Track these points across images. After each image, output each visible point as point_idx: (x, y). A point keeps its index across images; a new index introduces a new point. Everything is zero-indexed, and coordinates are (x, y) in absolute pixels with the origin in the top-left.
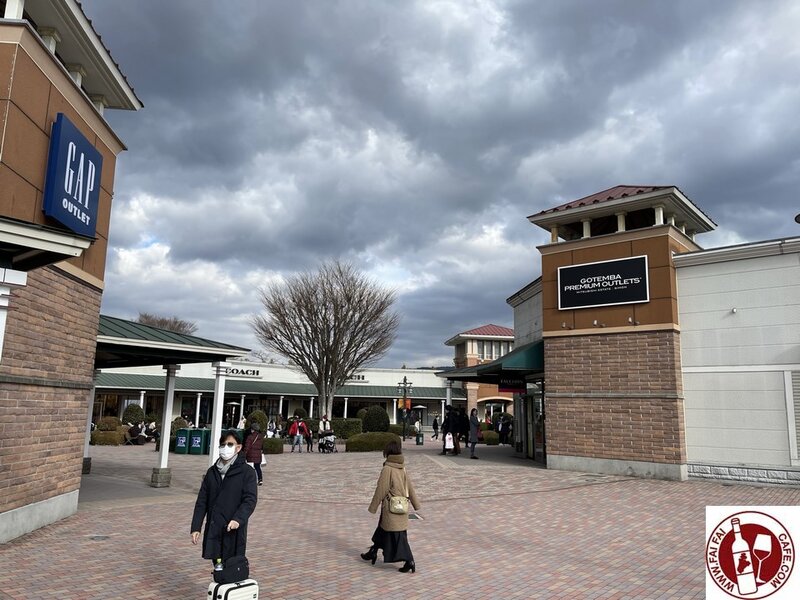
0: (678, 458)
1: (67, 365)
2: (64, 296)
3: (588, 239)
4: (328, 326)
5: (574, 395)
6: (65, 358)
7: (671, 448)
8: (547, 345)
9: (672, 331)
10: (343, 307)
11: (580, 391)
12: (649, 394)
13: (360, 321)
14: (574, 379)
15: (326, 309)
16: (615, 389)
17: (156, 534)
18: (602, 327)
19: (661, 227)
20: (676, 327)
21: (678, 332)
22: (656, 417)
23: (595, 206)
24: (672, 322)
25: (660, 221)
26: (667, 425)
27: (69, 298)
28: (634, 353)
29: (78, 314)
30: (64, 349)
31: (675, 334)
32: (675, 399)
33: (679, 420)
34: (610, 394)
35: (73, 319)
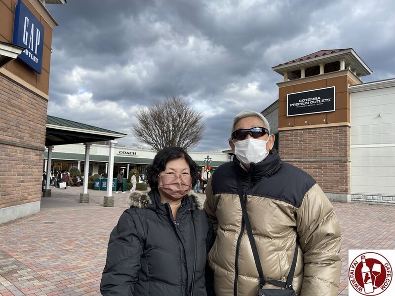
0: (346, 191)
1: (30, 137)
2: (27, 101)
3: (303, 79)
4: (169, 130)
5: (293, 160)
6: (29, 134)
7: (343, 186)
8: (280, 135)
9: (346, 126)
10: (176, 120)
11: (297, 158)
12: (332, 159)
13: (185, 127)
14: (294, 152)
15: (168, 121)
16: (315, 156)
17: (78, 222)
18: (309, 125)
19: (344, 71)
20: (349, 124)
21: (350, 127)
22: (336, 171)
23: (308, 61)
24: (346, 121)
25: (343, 68)
26: (341, 175)
27: (29, 102)
28: (326, 138)
29: (35, 111)
30: (28, 128)
31: (348, 128)
32: (346, 161)
33: (348, 172)
34: (312, 160)
35: (32, 113)
